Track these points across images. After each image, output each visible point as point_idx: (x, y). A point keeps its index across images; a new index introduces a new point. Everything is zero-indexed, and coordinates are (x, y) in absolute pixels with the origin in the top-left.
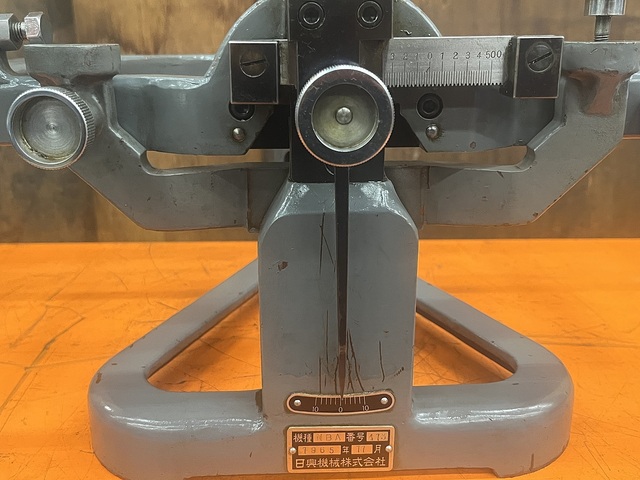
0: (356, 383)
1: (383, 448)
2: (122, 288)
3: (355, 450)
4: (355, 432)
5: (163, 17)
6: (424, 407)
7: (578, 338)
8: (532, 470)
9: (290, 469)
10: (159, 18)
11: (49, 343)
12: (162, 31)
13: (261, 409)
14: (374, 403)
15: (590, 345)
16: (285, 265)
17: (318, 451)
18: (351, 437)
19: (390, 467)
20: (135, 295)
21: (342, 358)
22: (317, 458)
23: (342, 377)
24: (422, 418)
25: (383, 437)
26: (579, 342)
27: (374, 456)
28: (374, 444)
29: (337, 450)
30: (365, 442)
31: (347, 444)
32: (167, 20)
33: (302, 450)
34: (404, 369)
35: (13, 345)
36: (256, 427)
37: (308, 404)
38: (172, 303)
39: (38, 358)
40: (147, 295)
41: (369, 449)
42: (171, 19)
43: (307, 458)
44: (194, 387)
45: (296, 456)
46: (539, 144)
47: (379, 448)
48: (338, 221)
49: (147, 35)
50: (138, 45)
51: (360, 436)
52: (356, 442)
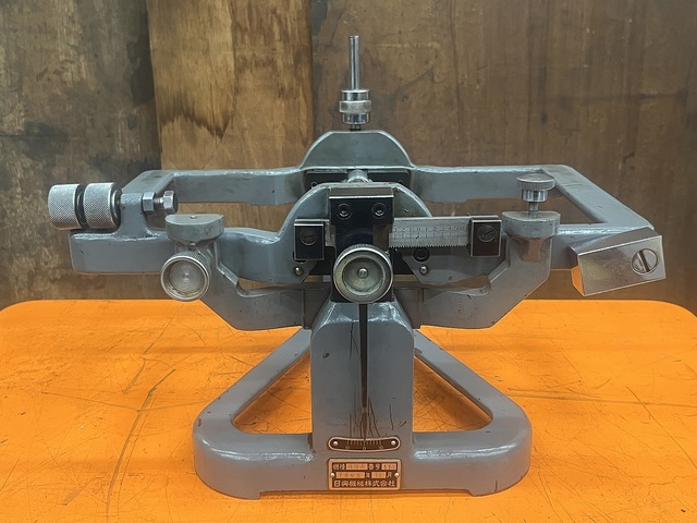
0: (374, 431)
1: (393, 475)
2: (201, 344)
3: (374, 475)
4: (374, 464)
5: (231, 98)
6: (421, 447)
7: (556, 392)
8: (496, 492)
9: (331, 488)
10: (228, 97)
11: (152, 391)
12: (230, 109)
13: (311, 447)
14: (387, 444)
15: (564, 398)
16: (328, 355)
17: (349, 476)
18: (372, 468)
19: (398, 488)
20: (212, 350)
21: (365, 416)
22: (349, 480)
23: (365, 427)
24: (420, 455)
25: (393, 467)
26: (556, 396)
27: (387, 480)
28: (387, 471)
29: (362, 475)
30: (380, 470)
31: (369, 471)
32: (235, 99)
33: (338, 475)
34: (407, 422)
35: (125, 392)
36: (308, 459)
37: (342, 445)
38: (241, 357)
39: (145, 404)
40: (221, 350)
41: (383, 475)
42: (238, 98)
43: (342, 480)
44: (262, 427)
45: (334, 479)
46: (494, 278)
47: (390, 474)
48: (361, 329)
49: (217, 112)
50: (210, 121)
51: (378, 466)
52: (375, 470)
